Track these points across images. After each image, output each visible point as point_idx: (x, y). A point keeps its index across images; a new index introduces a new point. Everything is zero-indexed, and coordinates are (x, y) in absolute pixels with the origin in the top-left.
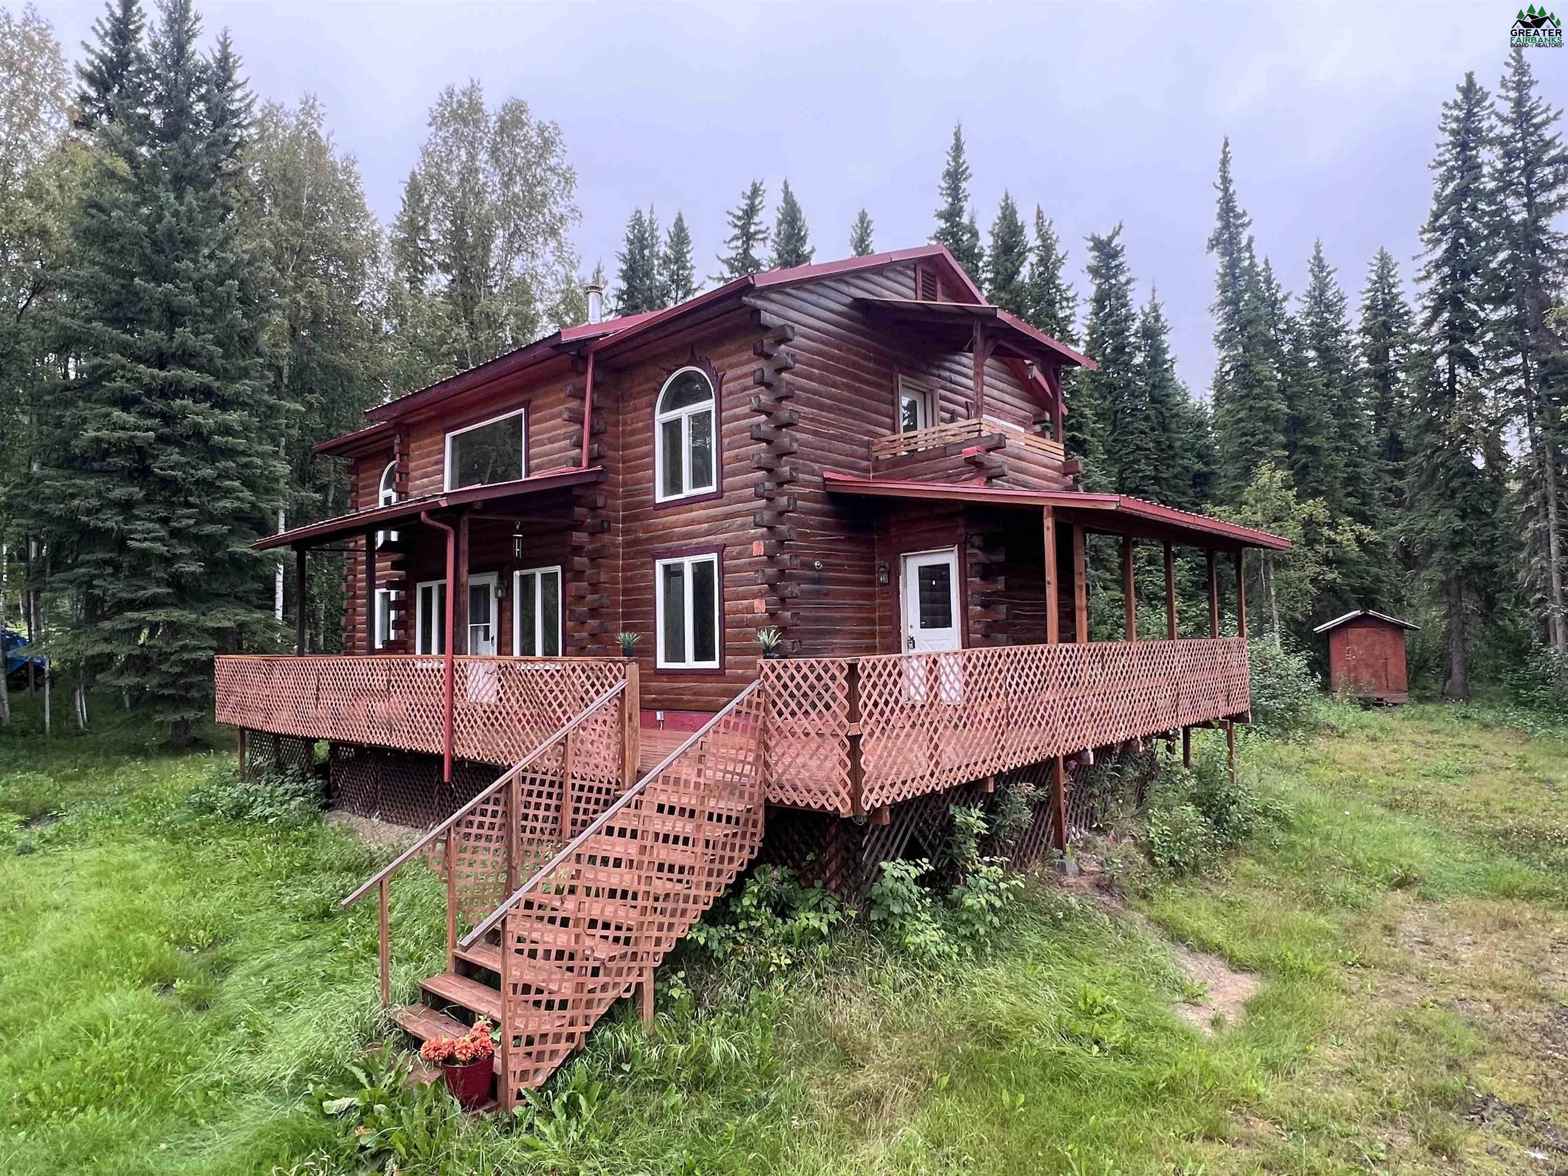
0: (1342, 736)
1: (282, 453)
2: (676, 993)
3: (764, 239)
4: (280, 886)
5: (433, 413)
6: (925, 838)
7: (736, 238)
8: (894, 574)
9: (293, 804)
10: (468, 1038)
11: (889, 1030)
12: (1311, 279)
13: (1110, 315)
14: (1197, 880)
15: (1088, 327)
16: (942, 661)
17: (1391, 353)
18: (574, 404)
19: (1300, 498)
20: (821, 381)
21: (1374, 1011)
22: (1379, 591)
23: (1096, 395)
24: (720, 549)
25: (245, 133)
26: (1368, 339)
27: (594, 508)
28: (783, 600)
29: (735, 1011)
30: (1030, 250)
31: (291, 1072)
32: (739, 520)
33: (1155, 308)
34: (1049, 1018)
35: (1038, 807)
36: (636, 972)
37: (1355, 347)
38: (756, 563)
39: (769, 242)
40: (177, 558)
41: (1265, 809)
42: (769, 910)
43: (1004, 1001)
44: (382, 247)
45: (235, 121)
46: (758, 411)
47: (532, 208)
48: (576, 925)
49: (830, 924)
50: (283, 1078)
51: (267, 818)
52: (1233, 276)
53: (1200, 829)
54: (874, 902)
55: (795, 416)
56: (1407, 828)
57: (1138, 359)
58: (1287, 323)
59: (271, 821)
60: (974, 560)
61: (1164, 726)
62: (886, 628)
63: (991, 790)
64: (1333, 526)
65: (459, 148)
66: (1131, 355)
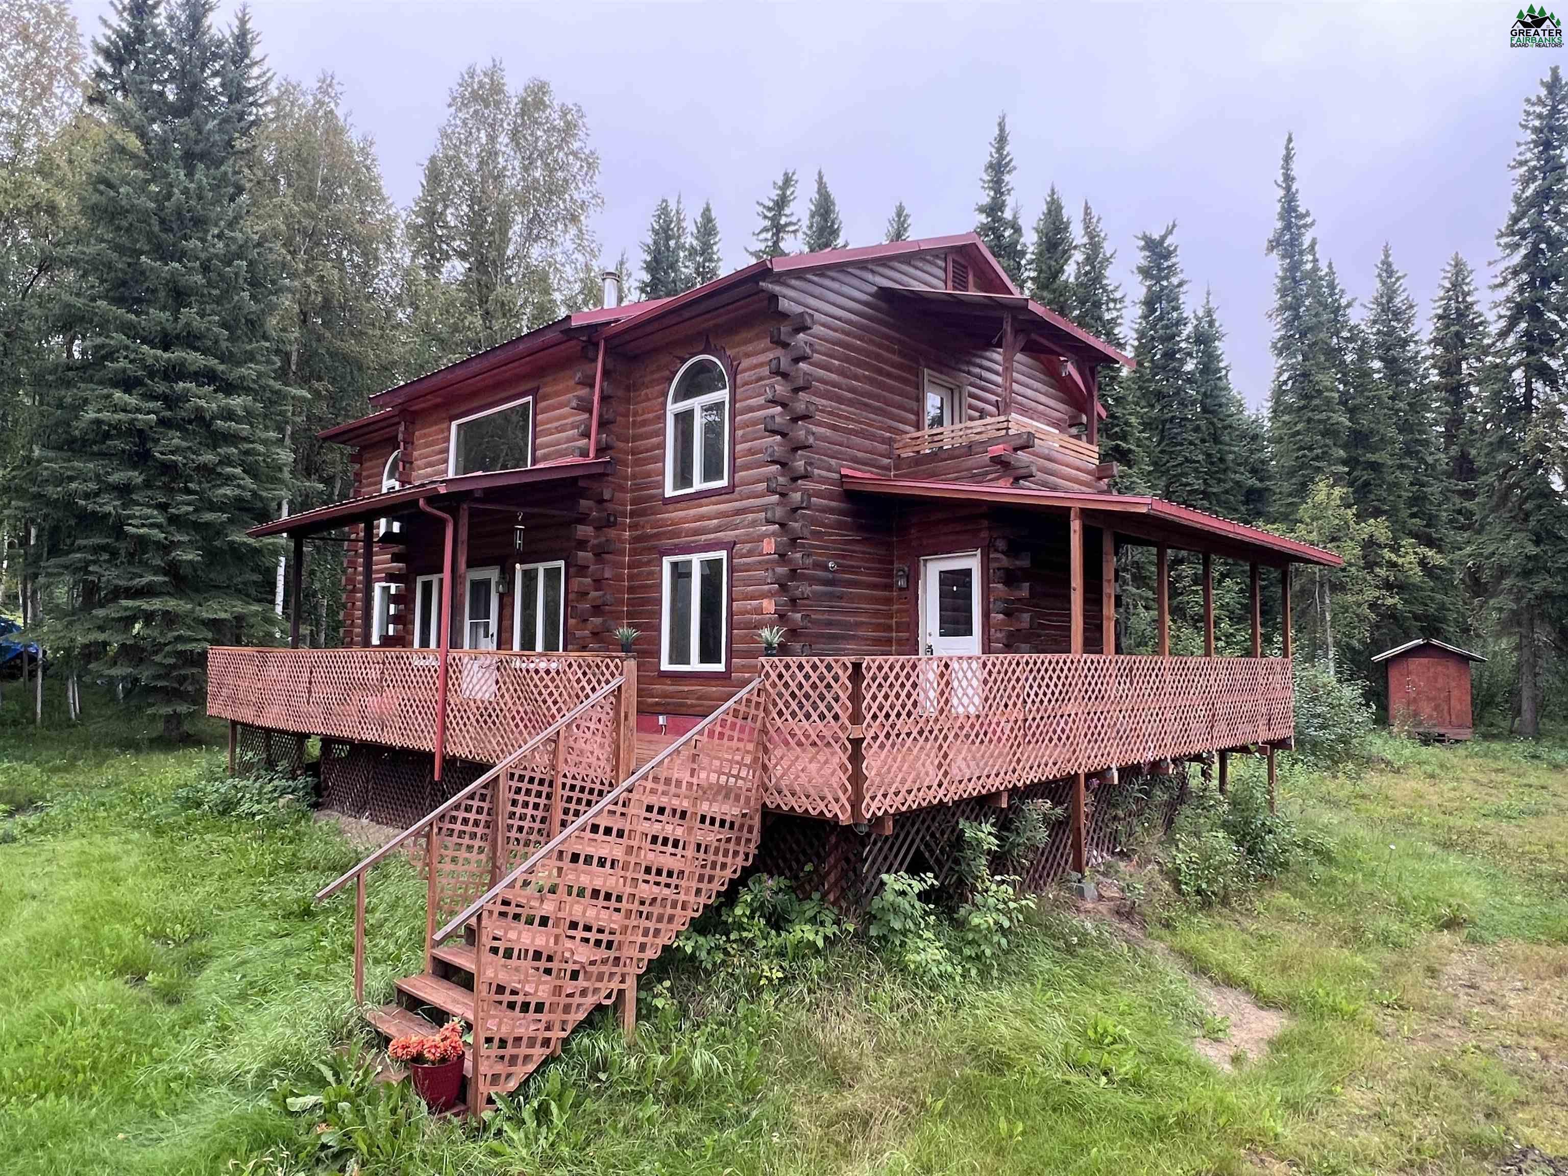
0: (1397, 771)
1: (288, 441)
2: (659, 1003)
3: (795, 232)
4: (262, 884)
5: (439, 400)
6: (932, 852)
7: (765, 230)
8: (914, 578)
9: (282, 801)
10: (438, 1038)
11: (883, 1050)
12: (1379, 285)
13: (1161, 318)
14: (1226, 911)
15: (1137, 331)
16: (955, 665)
17: (1464, 366)
18: (583, 392)
19: (1360, 517)
20: (841, 372)
21: (1409, 1055)
22: (1444, 620)
23: (1143, 403)
24: (730, 546)
25: (261, 112)
26: (1439, 351)
27: (601, 501)
28: (793, 601)
29: (722, 1024)
30: (1075, 247)
31: (255, 1066)
32: (750, 517)
33: (1209, 313)
34: (1055, 1047)
35: (1056, 827)
36: (617, 978)
37: (1425, 358)
38: (767, 562)
39: (800, 235)
40: (174, 545)
41: (1306, 842)
42: (763, 921)
43: (1007, 1026)
44: (398, 232)
45: (251, 99)
46: (773, 402)
47: (551, 192)
48: (556, 925)
49: (826, 938)
50: (248, 1072)
51: (254, 815)
52: (1294, 279)
53: (1230, 858)
54: (875, 917)
55: (812, 408)
56: (1460, 868)
57: (1190, 366)
58: (1350, 331)
59: (257, 818)
60: (996, 565)
61: (1196, 748)
62: (904, 635)
63: (1004, 805)
64: (1395, 549)
65: (479, 130)
66: (1182, 362)
